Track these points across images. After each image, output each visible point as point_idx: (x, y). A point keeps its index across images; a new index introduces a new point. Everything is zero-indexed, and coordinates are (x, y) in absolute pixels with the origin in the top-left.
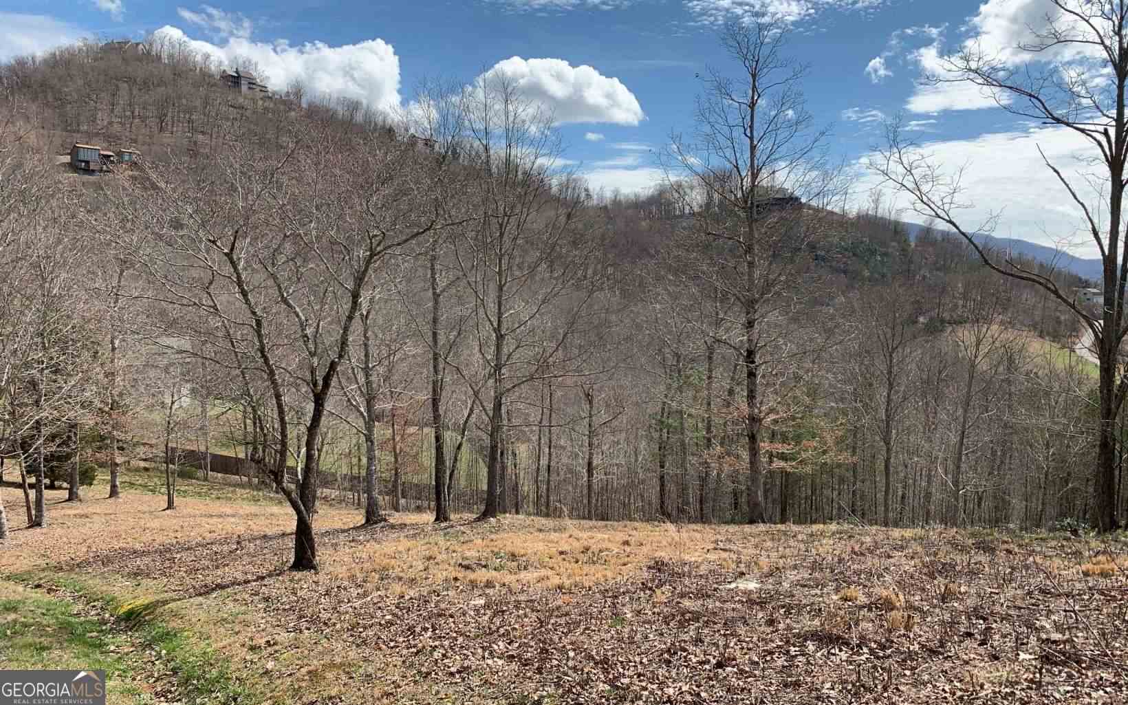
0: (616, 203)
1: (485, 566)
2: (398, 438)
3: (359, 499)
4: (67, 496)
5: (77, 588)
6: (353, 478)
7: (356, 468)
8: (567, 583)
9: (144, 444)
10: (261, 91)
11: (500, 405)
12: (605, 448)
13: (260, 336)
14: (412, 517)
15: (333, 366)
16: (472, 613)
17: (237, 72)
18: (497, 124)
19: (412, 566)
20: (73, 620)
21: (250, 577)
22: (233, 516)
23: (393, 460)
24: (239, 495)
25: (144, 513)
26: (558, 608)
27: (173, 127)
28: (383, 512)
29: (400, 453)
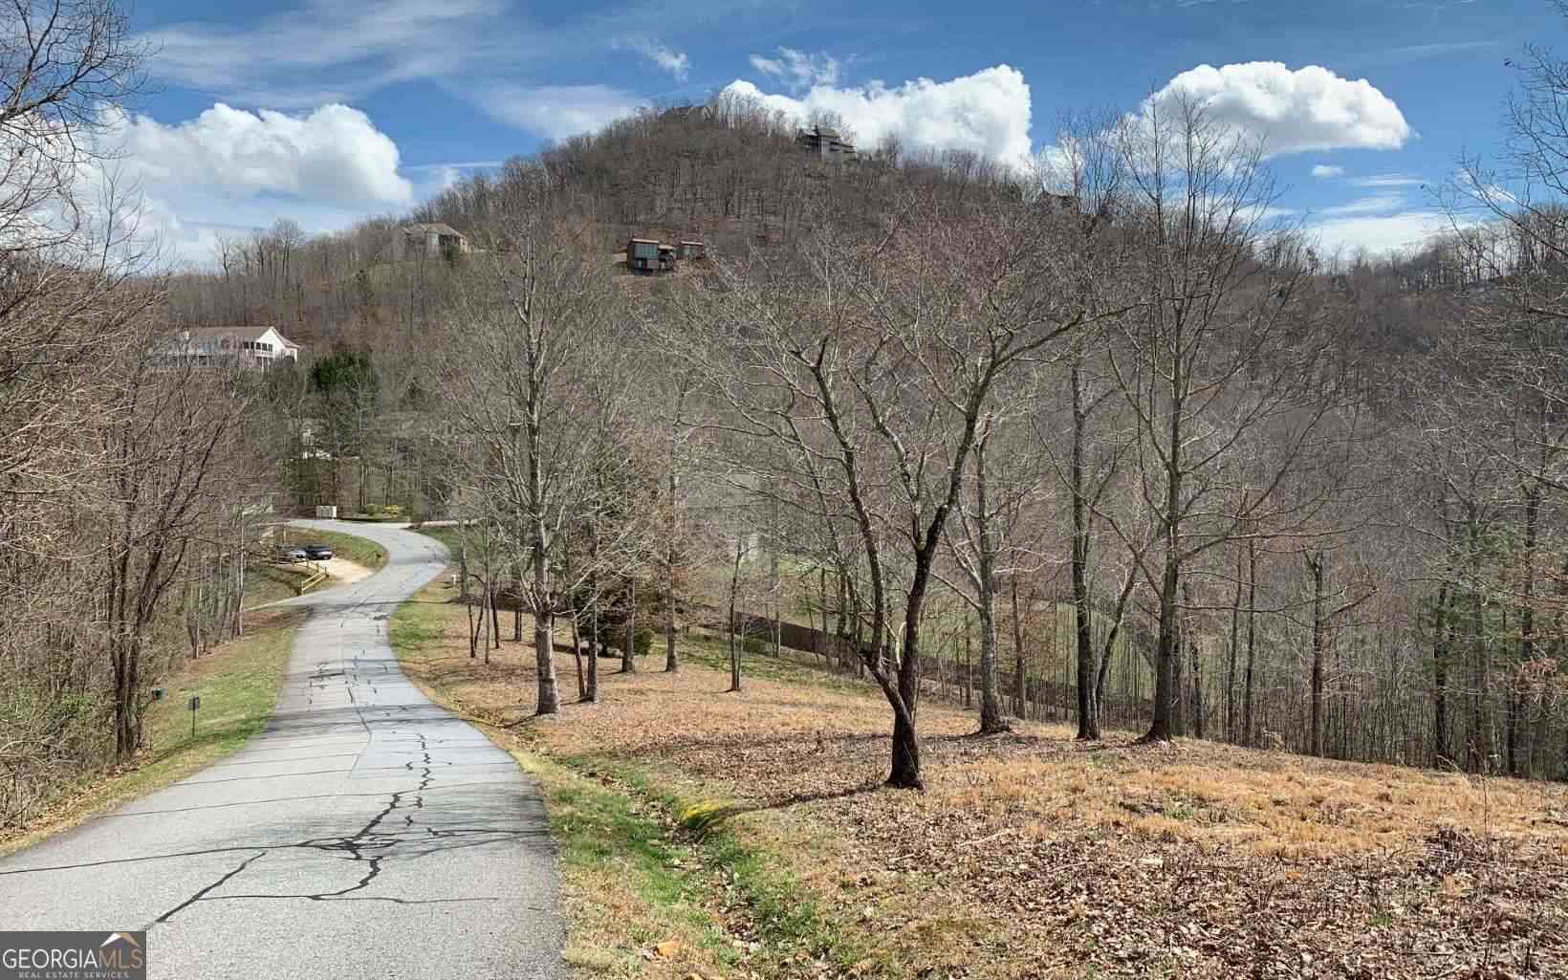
0: (1360, 269)
1: (1159, 810)
2: (1021, 617)
3: (968, 696)
4: (621, 666)
5: (634, 781)
6: (960, 667)
7: (964, 653)
8: (1291, 849)
9: (706, 607)
10: (846, 152)
11: (1176, 576)
12: (1341, 648)
13: (851, 474)
14: (1044, 729)
15: (941, 514)
16: (1145, 875)
17: (816, 131)
18: (1175, 163)
19: (1050, 799)
20: (632, 821)
21: (835, 789)
22: (811, 705)
23: (1014, 646)
24: (815, 679)
25: (705, 693)
26: (1280, 884)
27: (739, 208)
28: (1006, 719)
29: (1024, 637)
